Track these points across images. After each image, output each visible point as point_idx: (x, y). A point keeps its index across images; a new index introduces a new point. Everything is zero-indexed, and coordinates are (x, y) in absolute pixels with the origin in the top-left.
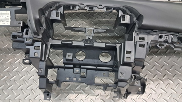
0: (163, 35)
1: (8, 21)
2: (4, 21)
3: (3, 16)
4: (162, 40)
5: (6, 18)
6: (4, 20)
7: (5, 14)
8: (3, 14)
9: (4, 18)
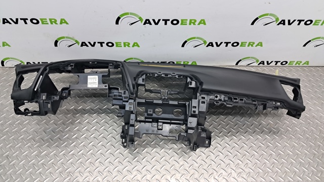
0: (218, 95)
1: (96, 84)
2: (92, 84)
4: (218, 99)
7: (93, 78)
8: (91, 78)
9: (92, 81)
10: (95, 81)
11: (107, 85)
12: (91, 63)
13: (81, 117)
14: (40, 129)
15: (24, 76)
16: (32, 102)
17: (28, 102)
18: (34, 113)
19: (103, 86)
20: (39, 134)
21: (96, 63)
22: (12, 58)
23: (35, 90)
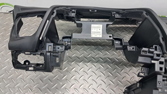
1: (100, 34)
2: (96, 34)
3: (95, 29)
5: (98, 31)
6: (96, 32)
7: (97, 28)
8: (95, 27)
9: (96, 31)
10: (99, 31)
11: (111, 35)
12: (90, 11)
13: (76, 65)
14: (37, 76)
15: (23, 19)
16: (35, 55)
17: (30, 54)
18: (37, 68)
19: (107, 37)
20: (35, 83)
21: (96, 11)
22: (7, 4)
23: (41, 39)
